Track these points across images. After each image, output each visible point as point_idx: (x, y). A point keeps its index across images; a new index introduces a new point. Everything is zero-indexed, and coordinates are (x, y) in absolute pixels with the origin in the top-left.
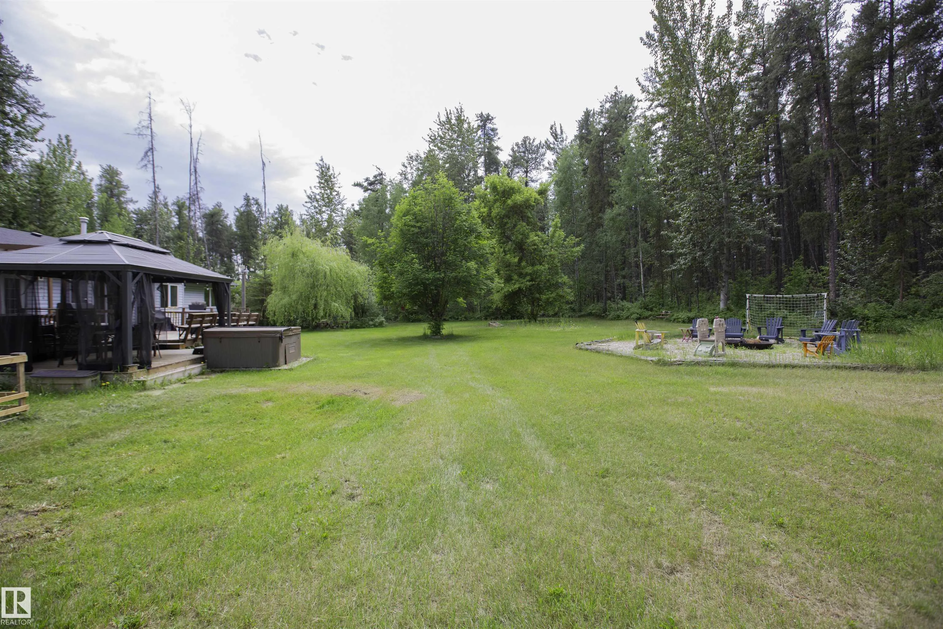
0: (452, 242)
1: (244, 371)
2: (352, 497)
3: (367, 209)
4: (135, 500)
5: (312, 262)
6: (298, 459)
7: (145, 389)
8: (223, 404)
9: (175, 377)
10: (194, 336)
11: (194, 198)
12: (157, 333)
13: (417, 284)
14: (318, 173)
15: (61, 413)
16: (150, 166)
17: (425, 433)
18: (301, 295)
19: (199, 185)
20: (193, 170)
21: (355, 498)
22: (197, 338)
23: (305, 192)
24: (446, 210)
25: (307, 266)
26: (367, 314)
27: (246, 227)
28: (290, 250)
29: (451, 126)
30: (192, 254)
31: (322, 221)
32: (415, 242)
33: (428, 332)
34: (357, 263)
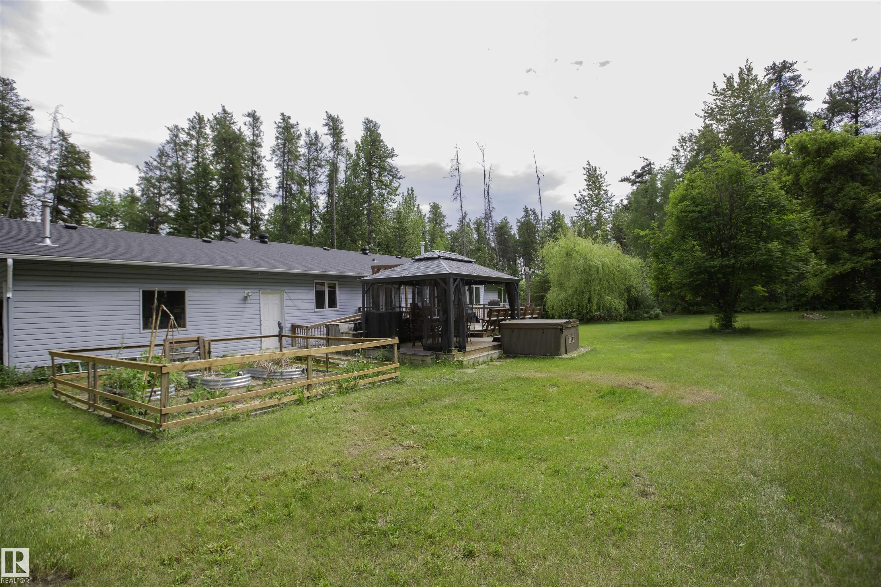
0: (744, 222)
1: (531, 358)
2: (644, 494)
3: (636, 201)
4: (463, 453)
5: (584, 259)
6: (586, 444)
7: (462, 367)
8: (517, 384)
9: (481, 360)
10: (493, 327)
11: (488, 216)
12: (469, 324)
13: (700, 273)
14: (586, 177)
15: (416, 380)
16: (459, 198)
17: (727, 440)
18: (576, 289)
19: (491, 205)
20: (486, 195)
21: (649, 496)
22: (495, 328)
23: (575, 195)
24: (733, 188)
25: (580, 263)
26: (642, 306)
27: (526, 234)
28: (564, 250)
29: (733, 91)
30: (487, 262)
31: (591, 220)
32: (694, 229)
33: (716, 325)
34: (628, 256)
